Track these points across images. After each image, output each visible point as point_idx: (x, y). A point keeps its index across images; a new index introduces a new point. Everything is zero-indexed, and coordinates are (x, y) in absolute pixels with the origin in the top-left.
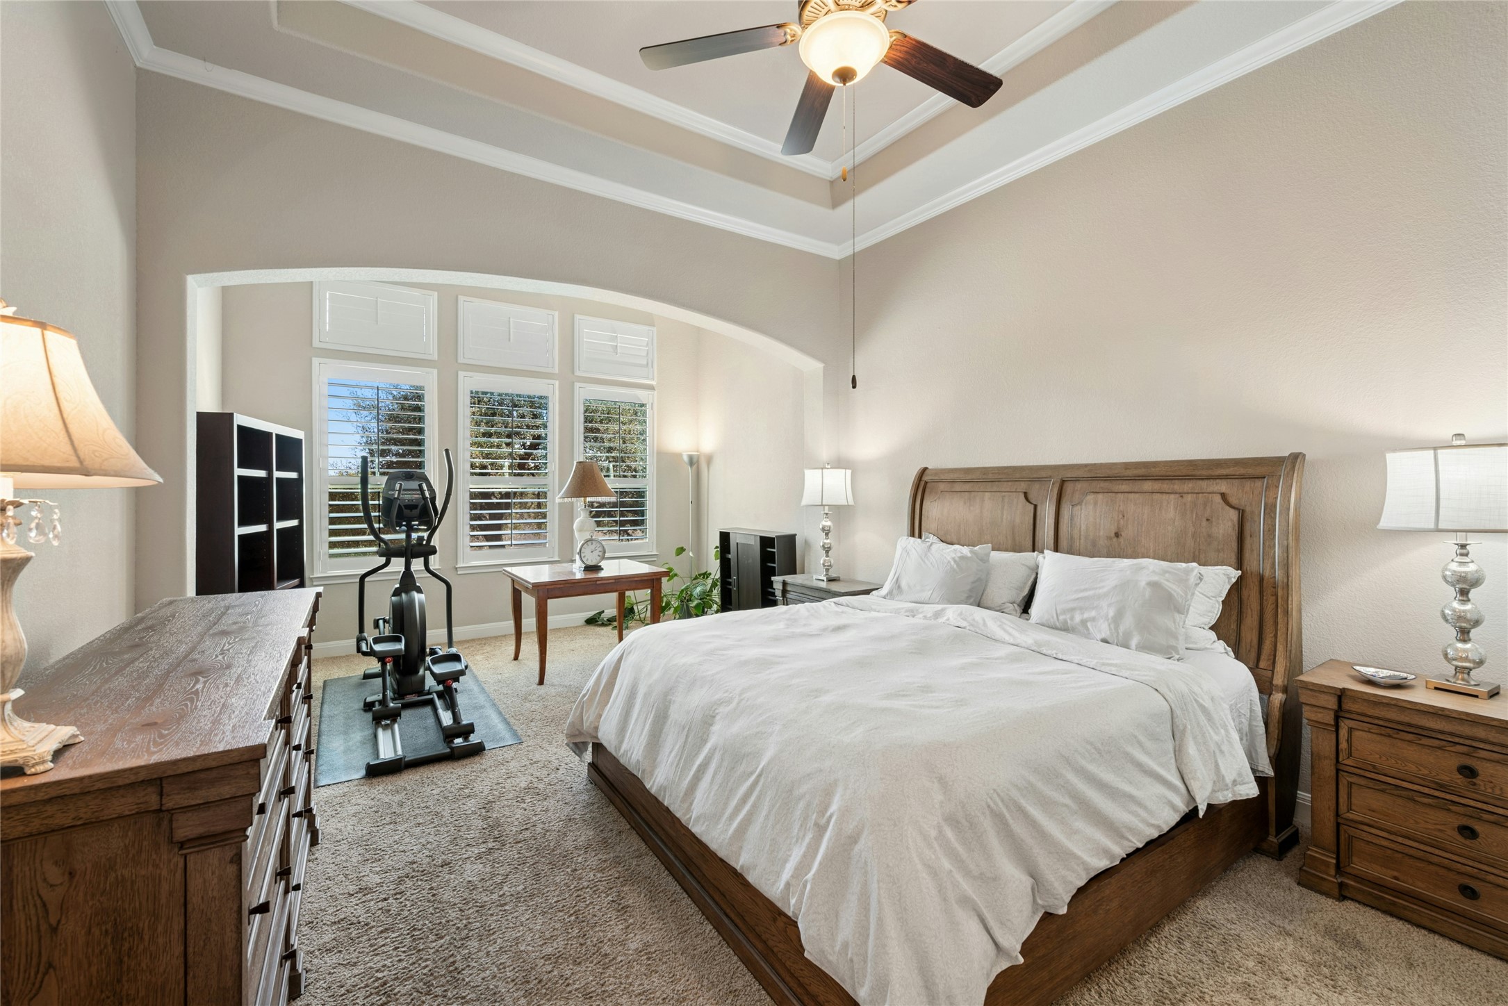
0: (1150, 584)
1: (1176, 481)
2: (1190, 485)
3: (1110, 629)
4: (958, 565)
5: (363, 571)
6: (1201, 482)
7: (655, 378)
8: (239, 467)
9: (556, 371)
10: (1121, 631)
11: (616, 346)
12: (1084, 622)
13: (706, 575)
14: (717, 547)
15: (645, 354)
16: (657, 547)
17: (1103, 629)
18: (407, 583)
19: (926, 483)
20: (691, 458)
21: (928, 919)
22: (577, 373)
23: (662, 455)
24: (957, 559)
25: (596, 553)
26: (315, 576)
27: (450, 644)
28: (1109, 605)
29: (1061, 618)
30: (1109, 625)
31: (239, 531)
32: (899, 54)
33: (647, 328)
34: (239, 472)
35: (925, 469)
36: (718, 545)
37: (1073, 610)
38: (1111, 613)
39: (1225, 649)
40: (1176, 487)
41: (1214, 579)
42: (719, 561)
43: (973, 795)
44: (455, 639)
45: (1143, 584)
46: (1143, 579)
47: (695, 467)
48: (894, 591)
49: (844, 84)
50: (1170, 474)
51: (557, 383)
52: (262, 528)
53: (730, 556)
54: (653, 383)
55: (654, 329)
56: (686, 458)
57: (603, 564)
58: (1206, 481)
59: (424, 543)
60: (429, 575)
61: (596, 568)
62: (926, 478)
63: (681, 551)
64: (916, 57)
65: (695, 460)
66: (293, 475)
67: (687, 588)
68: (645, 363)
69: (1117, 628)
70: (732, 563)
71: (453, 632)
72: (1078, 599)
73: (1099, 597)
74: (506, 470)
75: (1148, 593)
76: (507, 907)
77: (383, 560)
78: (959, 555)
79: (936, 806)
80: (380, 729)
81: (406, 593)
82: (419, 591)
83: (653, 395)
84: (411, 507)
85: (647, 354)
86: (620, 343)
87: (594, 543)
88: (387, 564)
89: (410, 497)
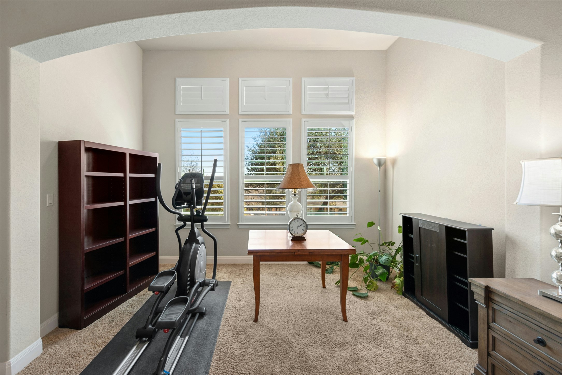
7: (354, 111)
9: (291, 113)
11: (328, 93)
13: (391, 244)
14: (400, 227)
15: (347, 96)
18: (192, 238)
20: (380, 161)
22: (303, 113)
23: (358, 160)
25: (301, 228)
31: (86, 208)
33: (348, 79)
34: (86, 173)
36: (401, 225)
42: (401, 234)
47: (382, 167)
51: (291, 120)
53: (412, 236)
54: (353, 114)
55: (354, 79)
56: (376, 161)
59: (200, 215)
60: (205, 234)
61: (301, 239)
63: (371, 224)
65: (382, 162)
66: (152, 175)
67: (375, 255)
68: (347, 101)
70: (415, 243)
74: (265, 172)
80: (138, 342)
81: (190, 243)
82: (197, 242)
83: (353, 122)
84: (187, 194)
85: (349, 96)
86: (330, 91)
87: (299, 220)
88: (185, 225)
89: (186, 187)
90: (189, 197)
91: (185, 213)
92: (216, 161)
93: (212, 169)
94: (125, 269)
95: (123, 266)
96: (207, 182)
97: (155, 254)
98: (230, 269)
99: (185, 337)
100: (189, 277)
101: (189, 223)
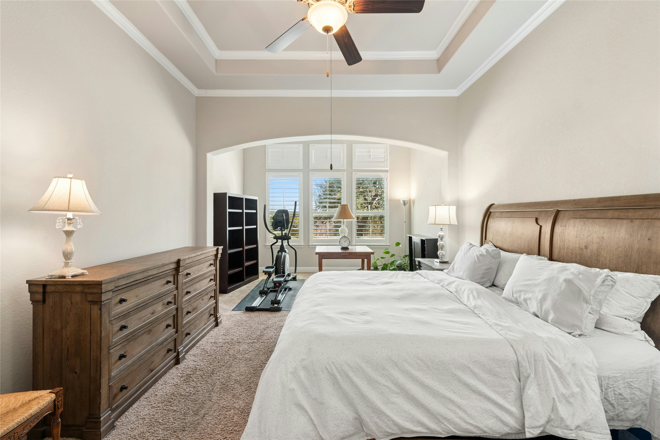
0: (565, 280)
1: (631, 210)
2: (640, 213)
3: (538, 307)
4: (478, 259)
5: (271, 244)
6: (649, 210)
7: (389, 167)
8: (229, 209)
9: (345, 168)
10: (543, 309)
11: (370, 155)
12: (525, 300)
15: (383, 157)
16: (389, 242)
17: (534, 307)
18: (282, 249)
19: (491, 212)
20: (404, 202)
21: (272, 404)
22: (354, 168)
23: (392, 201)
24: (479, 256)
25: (348, 242)
26: (267, 245)
27: (295, 272)
28: (540, 291)
29: (515, 295)
30: (537, 304)
31: (228, 229)
32: (360, 7)
33: (384, 145)
34: (228, 210)
35: (494, 204)
36: (408, 242)
37: (521, 291)
38: (540, 297)
39: (645, 338)
40: (629, 214)
41: (642, 284)
43: (320, 361)
44: (297, 271)
45: (561, 280)
46: (562, 277)
48: (451, 270)
49: (328, 33)
50: (627, 205)
51: (345, 173)
52: (241, 228)
53: (412, 248)
54: (388, 169)
55: (388, 145)
56: (402, 202)
57: (349, 247)
58: (653, 210)
59: (287, 235)
60: (290, 247)
61: (347, 248)
62: (491, 210)
63: (398, 244)
64: (370, 4)
65: (406, 202)
66: (255, 211)
68: (383, 160)
69: (541, 307)
70: (413, 251)
71: (297, 269)
72: (524, 285)
73: (535, 285)
74: (328, 209)
75: (564, 286)
76: (240, 361)
77: (275, 240)
78: (480, 253)
79: (299, 360)
80: (260, 297)
81: (281, 252)
82: (285, 252)
83: (387, 174)
84: (280, 222)
85: (385, 157)
86: (372, 153)
87: (346, 238)
88: (277, 242)
89: (280, 218)
90: (282, 224)
91: (278, 233)
92: (296, 202)
93: (294, 206)
94: (243, 267)
95: (242, 265)
96: (291, 215)
97: (256, 262)
98: (304, 275)
99: (283, 295)
100: (282, 270)
101: (280, 241)
